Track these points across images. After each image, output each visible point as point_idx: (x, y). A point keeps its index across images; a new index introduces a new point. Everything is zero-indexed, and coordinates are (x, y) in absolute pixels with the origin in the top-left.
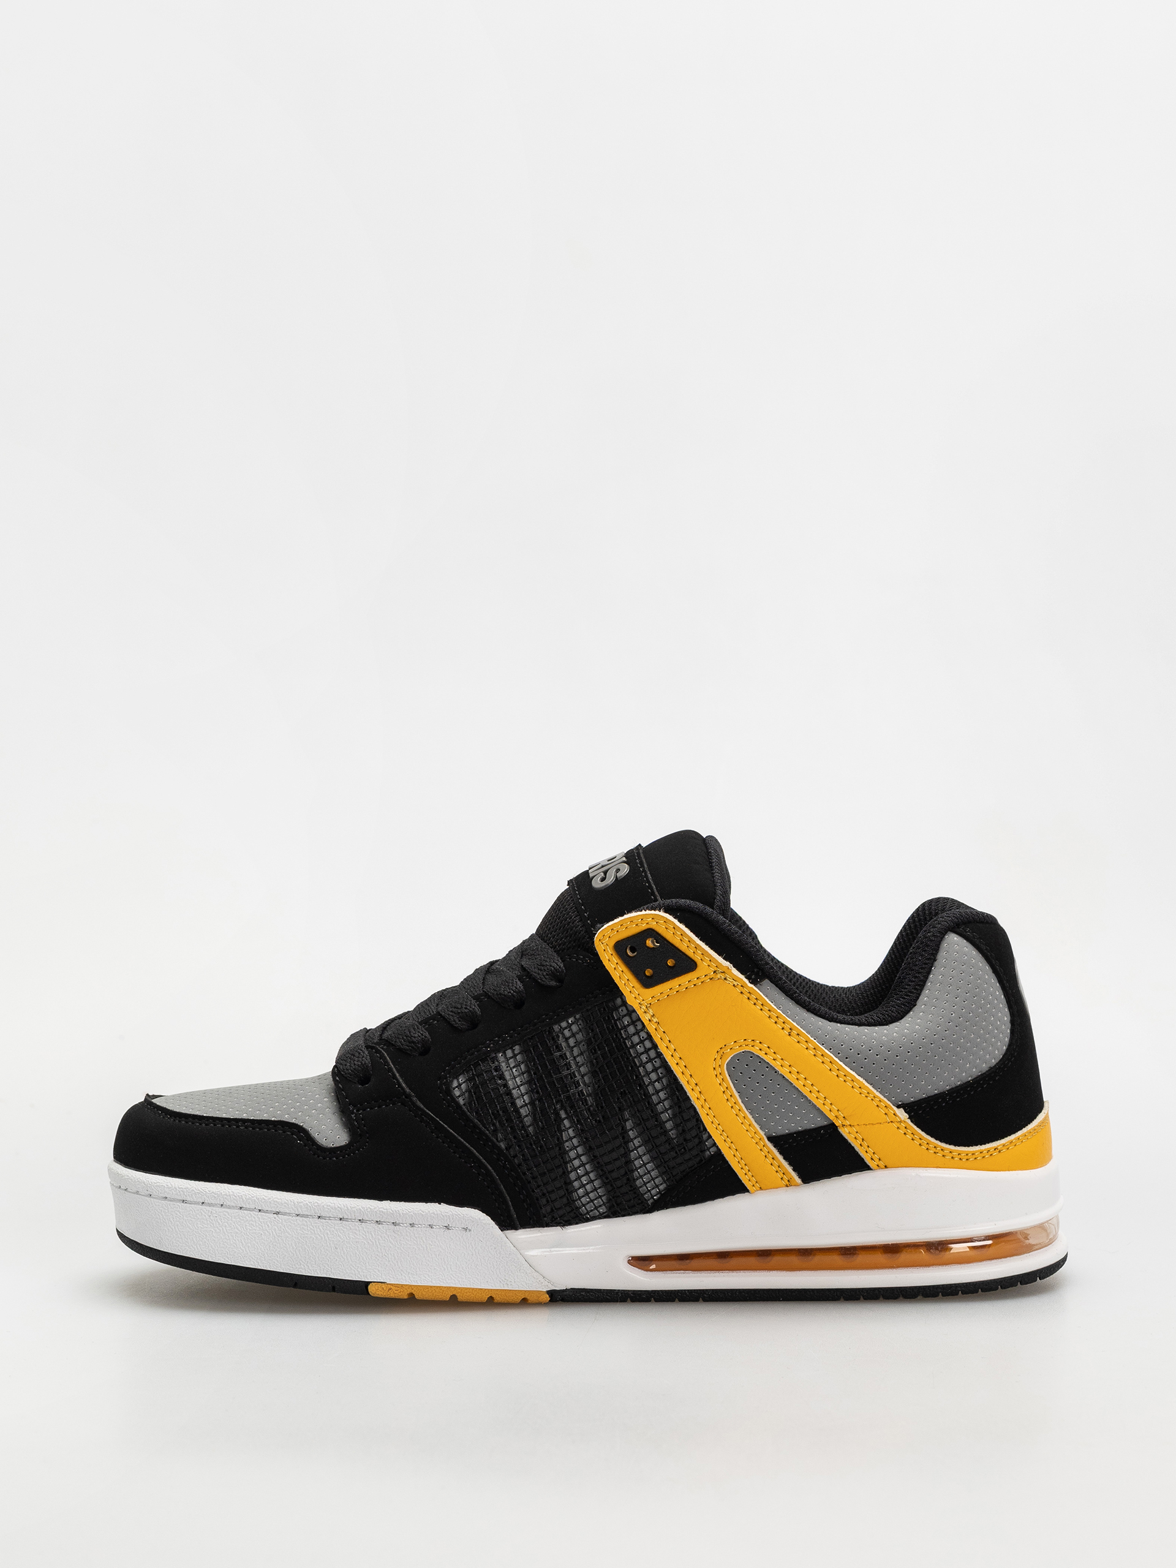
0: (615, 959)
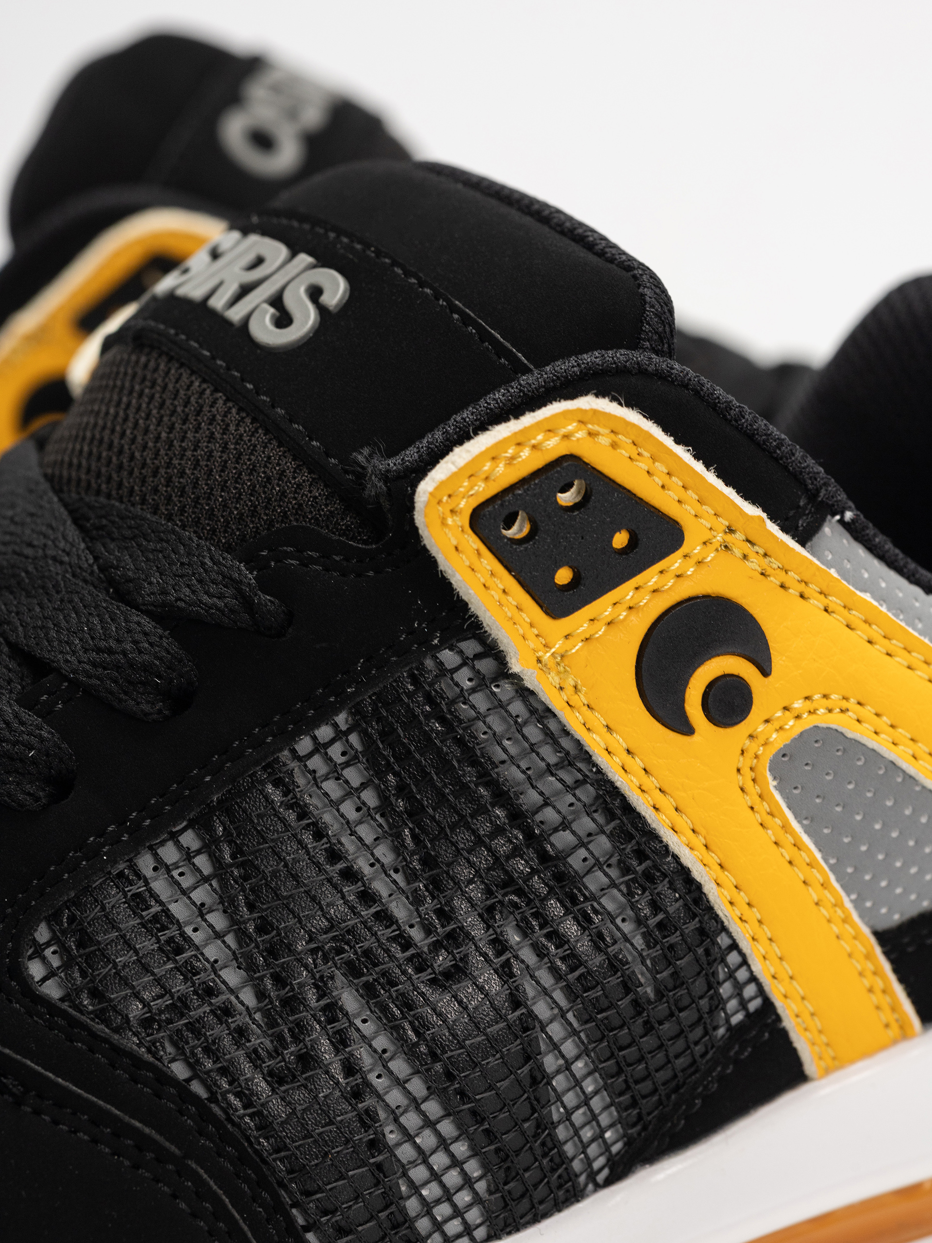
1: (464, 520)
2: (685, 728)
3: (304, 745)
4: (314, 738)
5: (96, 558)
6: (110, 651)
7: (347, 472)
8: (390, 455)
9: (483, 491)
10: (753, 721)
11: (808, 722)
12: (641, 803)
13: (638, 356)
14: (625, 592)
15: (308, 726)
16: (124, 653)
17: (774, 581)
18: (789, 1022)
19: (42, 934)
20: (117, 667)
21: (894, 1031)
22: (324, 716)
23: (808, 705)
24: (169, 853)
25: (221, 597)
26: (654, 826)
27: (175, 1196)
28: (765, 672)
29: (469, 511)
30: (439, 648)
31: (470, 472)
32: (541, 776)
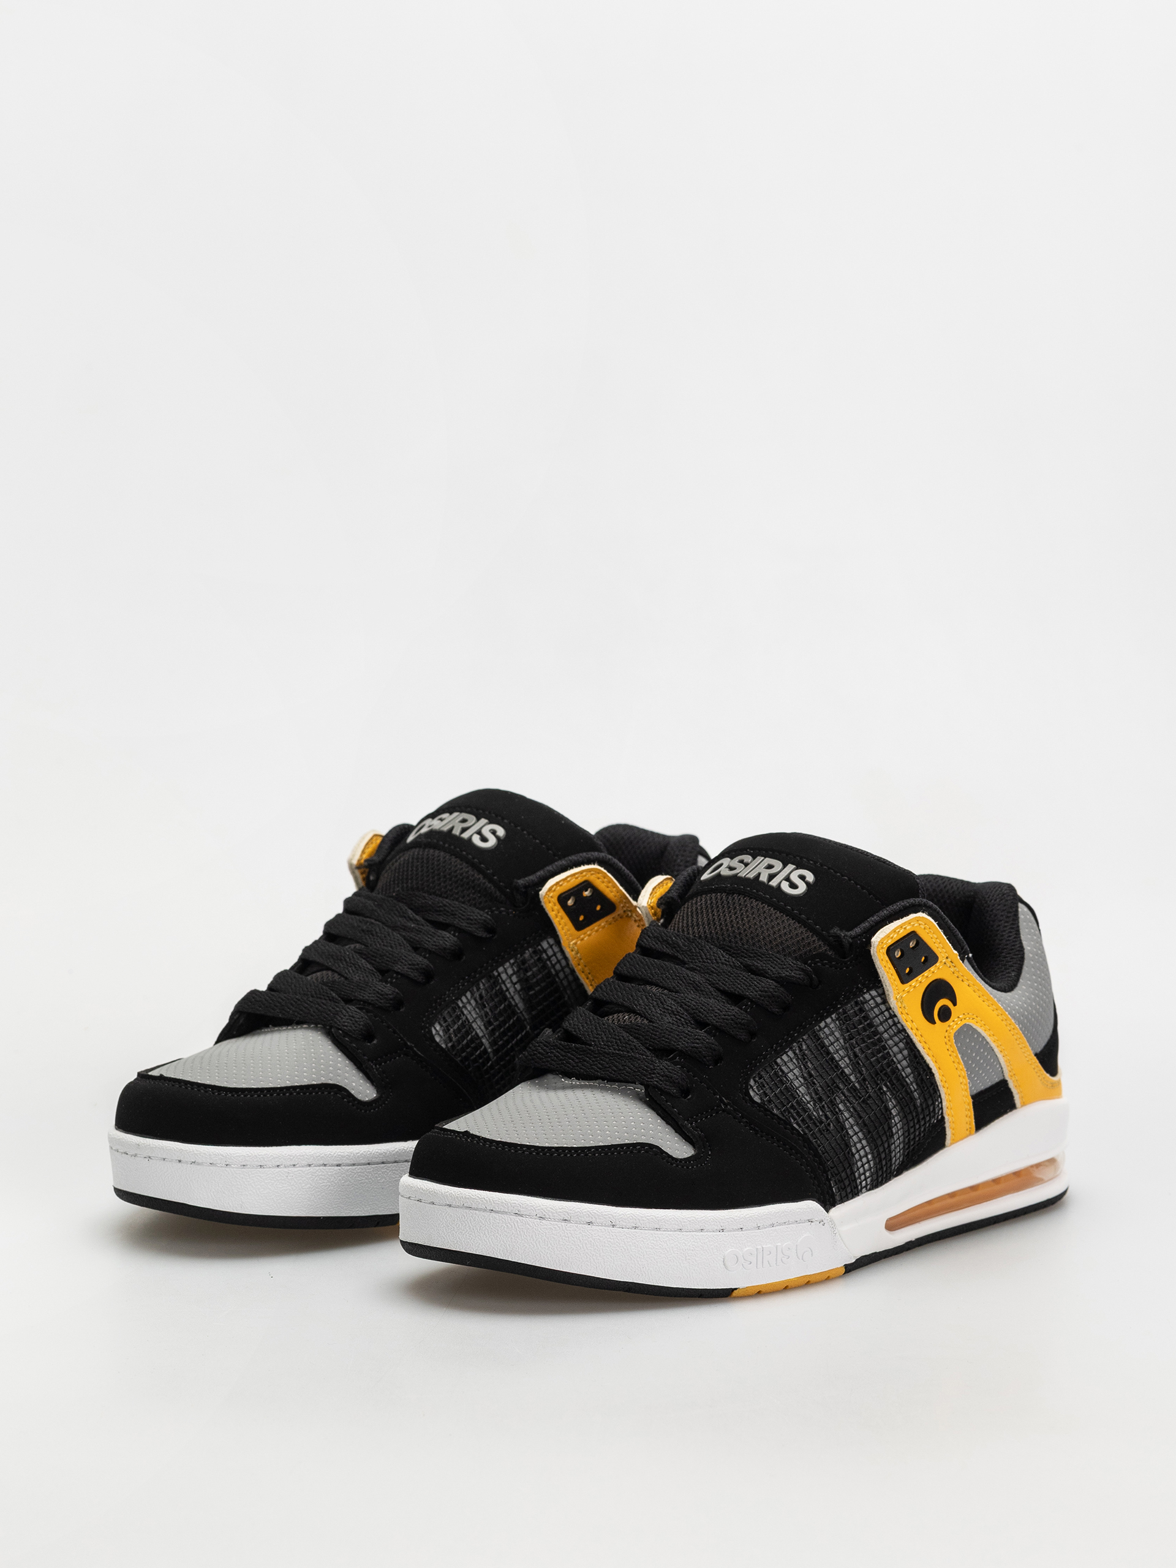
0: (558, 907)
1: (885, 951)
2: (933, 1022)
3: (822, 1024)
4: (825, 1022)
5: (741, 963)
6: (766, 992)
7: (830, 936)
8: (848, 931)
9: (890, 942)
10: (950, 1022)
11: (964, 1022)
12: (919, 1046)
13: (917, 900)
14: (919, 978)
15: (823, 1018)
16: (771, 992)
17: (956, 975)
18: (947, 1125)
19: (752, 1082)
20: (769, 997)
21: (968, 1132)
22: (829, 1015)
23: (964, 1017)
24: (785, 1057)
25: (800, 975)
26: (923, 1054)
27: (801, 1165)
28: (955, 1004)
29: (886, 948)
30: (865, 993)
31: (888, 936)
32: (893, 1036)
